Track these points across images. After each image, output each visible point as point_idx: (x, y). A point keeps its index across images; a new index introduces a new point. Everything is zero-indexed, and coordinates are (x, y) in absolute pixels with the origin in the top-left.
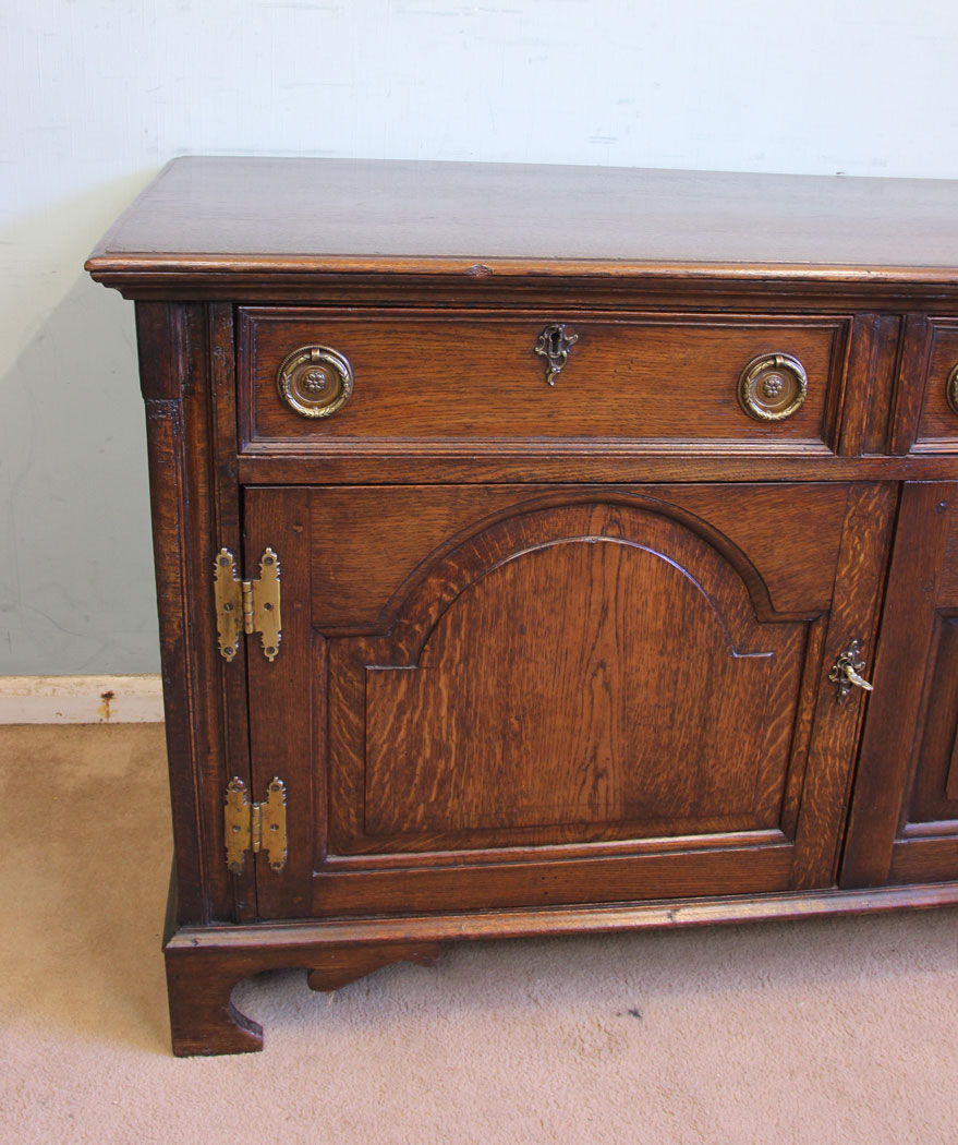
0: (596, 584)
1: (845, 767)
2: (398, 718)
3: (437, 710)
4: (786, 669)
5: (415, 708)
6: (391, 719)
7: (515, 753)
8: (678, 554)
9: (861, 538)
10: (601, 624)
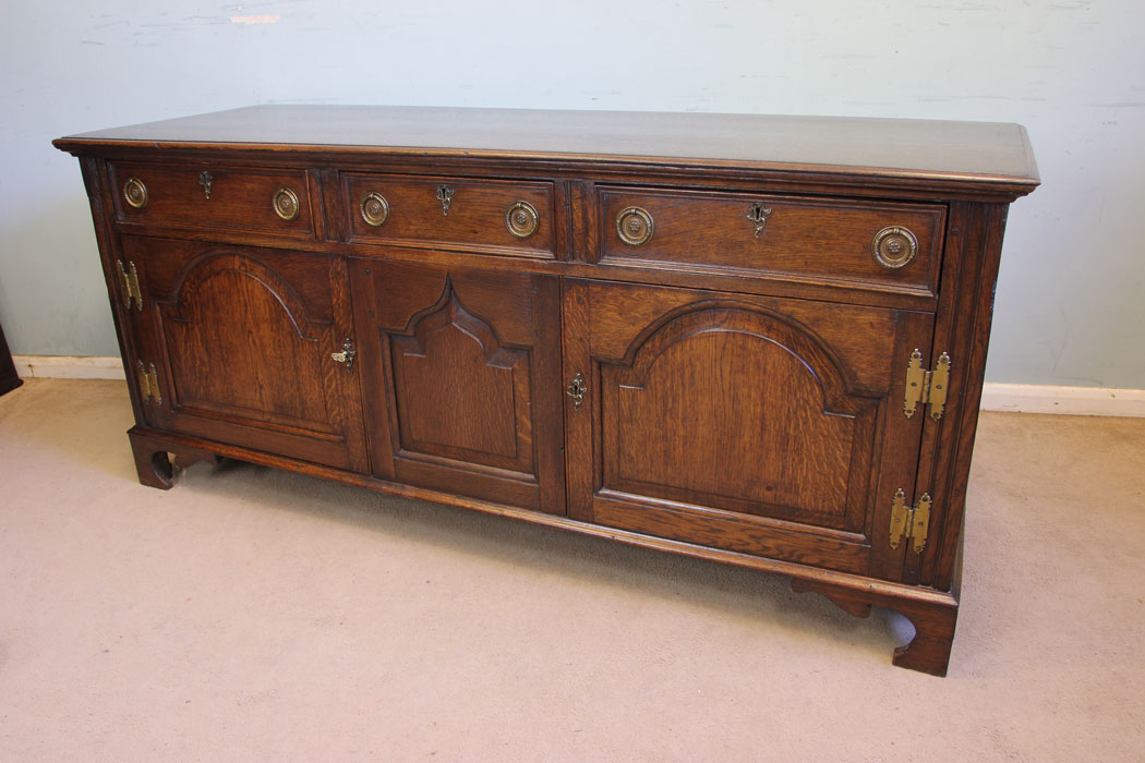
0: (240, 292)
1: (360, 409)
3: (198, 342)
4: (326, 350)
5: (190, 341)
6: (184, 344)
8: (270, 284)
9: (338, 284)
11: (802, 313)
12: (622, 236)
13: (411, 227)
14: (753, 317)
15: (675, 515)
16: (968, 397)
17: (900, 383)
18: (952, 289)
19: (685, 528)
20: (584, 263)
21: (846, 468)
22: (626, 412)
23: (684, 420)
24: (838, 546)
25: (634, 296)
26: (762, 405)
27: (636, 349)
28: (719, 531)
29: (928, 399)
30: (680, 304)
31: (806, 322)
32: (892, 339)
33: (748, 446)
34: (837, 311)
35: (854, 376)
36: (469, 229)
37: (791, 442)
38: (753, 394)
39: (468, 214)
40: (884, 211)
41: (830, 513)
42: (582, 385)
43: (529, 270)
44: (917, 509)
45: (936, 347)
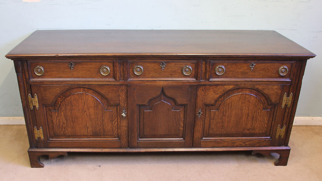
0: (83, 99)
1: (127, 129)
2: (57, 118)
3: (62, 117)
4: (114, 113)
5: (59, 117)
6: (56, 118)
7: (74, 124)
8: (95, 95)
9: (122, 93)
10: (84, 105)
11: (260, 88)
12: (217, 73)
13: (150, 75)
14: (248, 89)
15: (223, 141)
17: (281, 101)
19: (226, 144)
20: (204, 81)
21: (267, 122)
22: (212, 117)
23: (228, 117)
24: (263, 141)
25: (218, 88)
26: (248, 110)
27: (216, 101)
28: (235, 143)
29: (287, 104)
30: (230, 88)
31: (261, 89)
32: (281, 91)
33: (244, 121)
34: (268, 86)
35: (271, 101)
36: (170, 74)
37: (255, 118)
38: (246, 108)
39: (170, 70)
40: (282, 63)
41: (262, 133)
42: (201, 112)
43: (189, 84)
44: (283, 129)
45: (290, 92)
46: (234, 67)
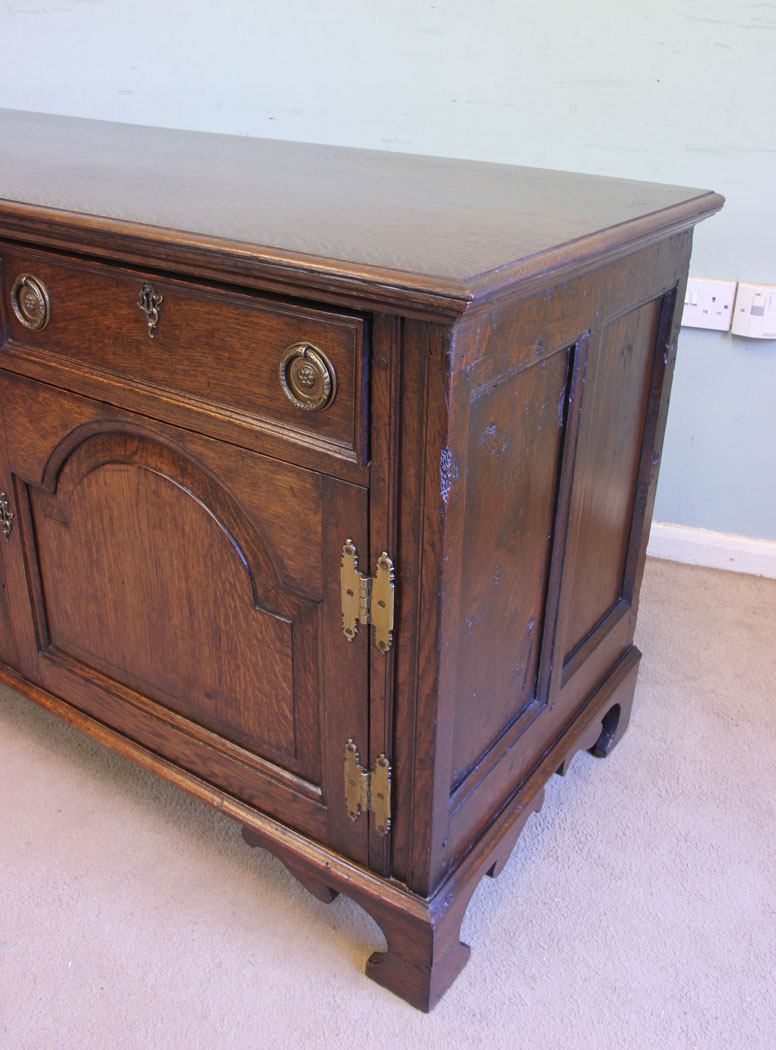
11: (211, 457)
12: (18, 315)
14: (164, 451)
16: (423, 628)
18: (386, 455)
19: (129, 723)
21: (289, 692)
23: (111, 579)
24: (291, 797)
25: (40, 399)
26: (187, 580)
27: (53, 472)
29: (369, 619)
30: (84, 419)
31: (218, 471)
32: (318, 518)
33: (179, 632)
34: (249, 462)
35: (282, 563)
37: (223, 637)
38: (175, 562)
40: (290, 317)
41: (278, 747)
42: (8, 508)
44: (372, 774)
45: (374, 542)
46: (79, 295)
